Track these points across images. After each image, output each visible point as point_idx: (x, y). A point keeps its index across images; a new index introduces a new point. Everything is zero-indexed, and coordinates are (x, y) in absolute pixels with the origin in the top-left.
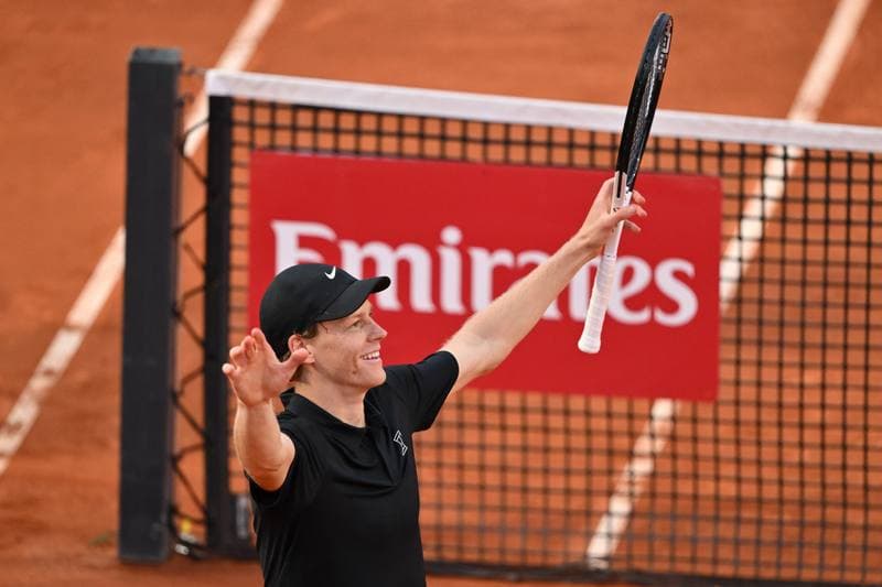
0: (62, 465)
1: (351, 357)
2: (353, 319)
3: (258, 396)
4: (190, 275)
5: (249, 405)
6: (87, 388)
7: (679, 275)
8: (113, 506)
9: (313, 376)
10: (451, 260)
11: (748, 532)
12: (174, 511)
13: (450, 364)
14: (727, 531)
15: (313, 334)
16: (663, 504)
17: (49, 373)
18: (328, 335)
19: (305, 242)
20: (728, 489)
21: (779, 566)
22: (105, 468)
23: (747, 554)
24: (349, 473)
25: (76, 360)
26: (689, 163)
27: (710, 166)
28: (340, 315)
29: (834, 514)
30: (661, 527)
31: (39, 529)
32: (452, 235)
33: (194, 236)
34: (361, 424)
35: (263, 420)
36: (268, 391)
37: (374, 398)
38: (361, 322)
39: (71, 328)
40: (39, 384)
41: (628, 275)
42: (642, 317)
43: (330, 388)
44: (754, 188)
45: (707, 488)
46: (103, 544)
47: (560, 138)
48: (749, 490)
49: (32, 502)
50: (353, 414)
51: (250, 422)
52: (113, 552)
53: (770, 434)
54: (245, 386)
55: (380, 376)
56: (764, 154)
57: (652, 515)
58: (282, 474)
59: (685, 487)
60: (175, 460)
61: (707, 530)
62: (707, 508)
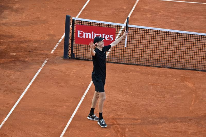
0: (59, 50)
1: (101, 45)
2: (102, 41)
3: (92, 47)
4: (70, 35)
5: (91, 48)
6: (62, 44)
7: (112, 36)
8: (63, 54)
9: (98, 46)
10: (93, 34)
11: (117, 58)
12: (68, 55)
13: (110, 46)
14: (115, 58)
15: (98, 42)
16: (110, 56)
17: (59, 43)
18: (99, 43)
19: (80, 32)
20: (115, 55)
21: (119, 61)
22: (63, 51)
23: (117, 60)
24: (100, 55)
25: (61, 42)
26: (113, 27)
27: (115, 27)
28: (101, 41)
29: (124, 57)
30: (109, 58)
31: (57, 56)
32: (93, 32)
33: (71, 31)
34: (102, 51)
35: (92, 50)
36: (93, 47)
37: (103, 48)
38: (102, 42)
39: (61, 39)
40: (58, 43)
41: (108, 36)
42: (109, 40)
43: (99, 47)
44: (120, 29)
45: (114, 55)
46: (62, 57)
47: (104, 24)
48: (117, 55)
49: (56, 53)
50: (101, 50)
51: (91, 50)
52: (63, 58)
53: (119, 50)
54: (91, 46)
55: (104, 46)
56: (121, 27)
57: (109, 57)
58: (94, 55)
59: (112, 54)
60: (69, 50)
61: (113, 58)
62: (113, 56)
